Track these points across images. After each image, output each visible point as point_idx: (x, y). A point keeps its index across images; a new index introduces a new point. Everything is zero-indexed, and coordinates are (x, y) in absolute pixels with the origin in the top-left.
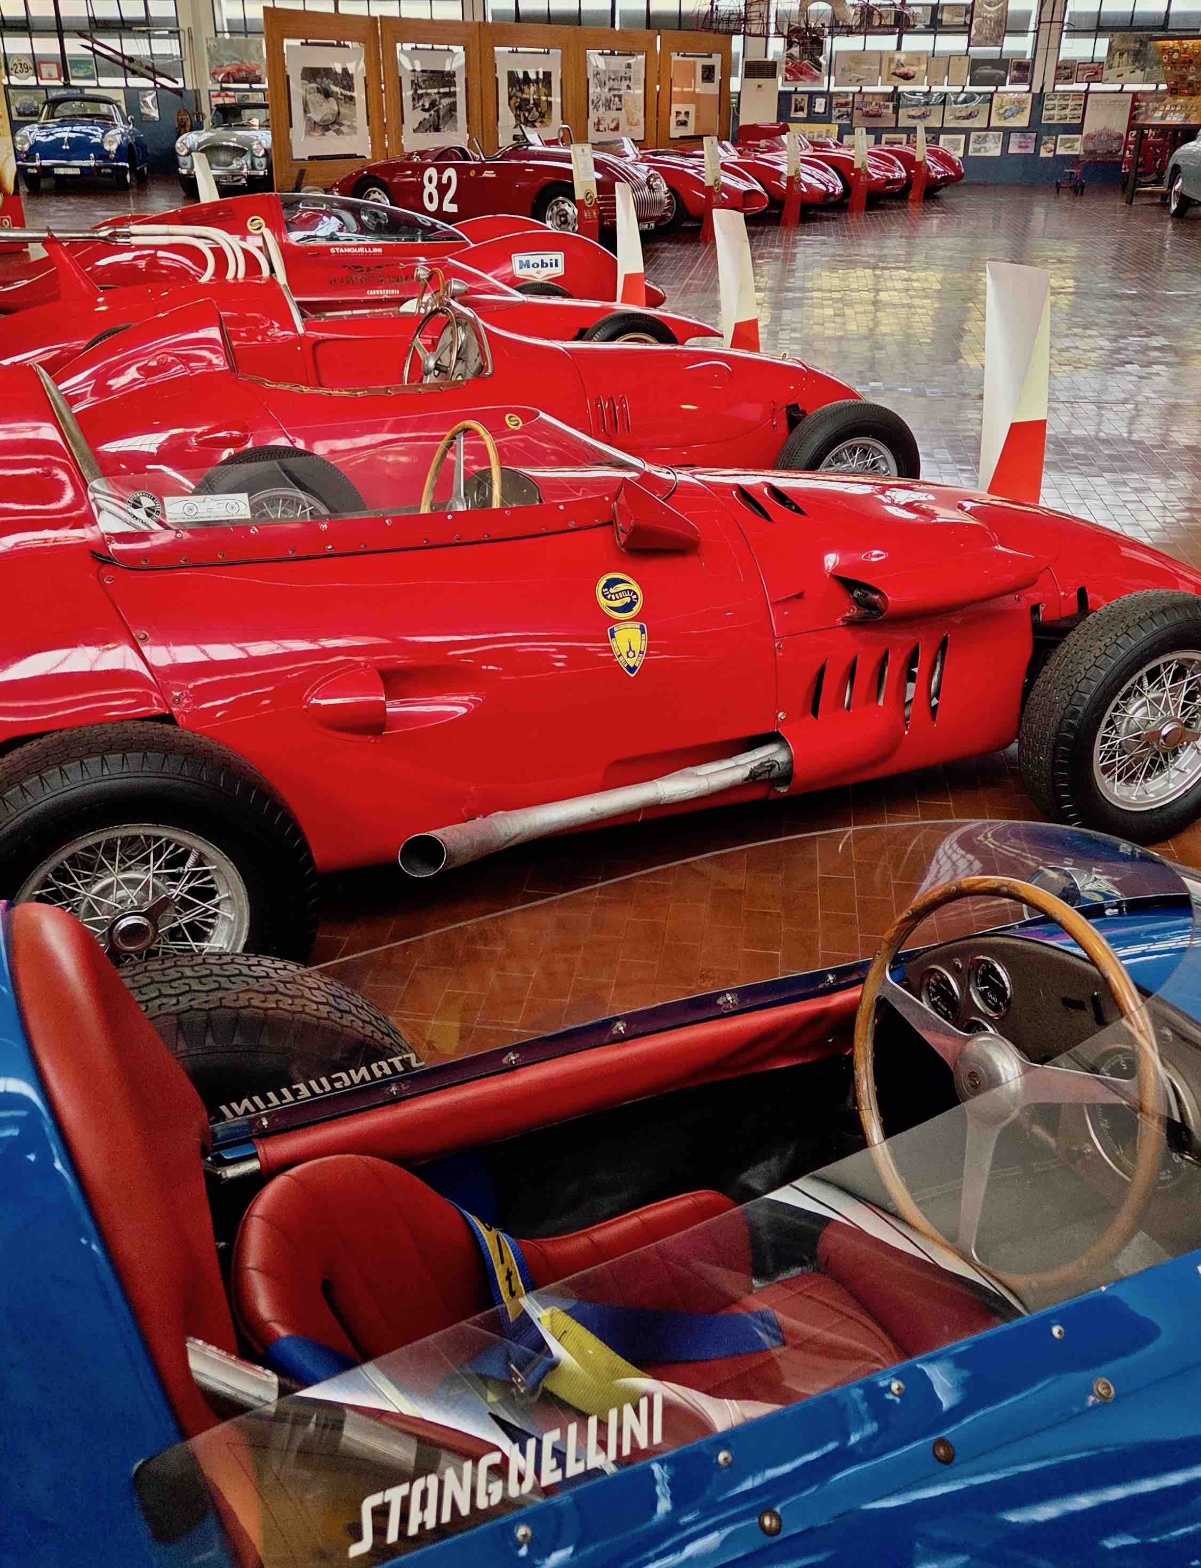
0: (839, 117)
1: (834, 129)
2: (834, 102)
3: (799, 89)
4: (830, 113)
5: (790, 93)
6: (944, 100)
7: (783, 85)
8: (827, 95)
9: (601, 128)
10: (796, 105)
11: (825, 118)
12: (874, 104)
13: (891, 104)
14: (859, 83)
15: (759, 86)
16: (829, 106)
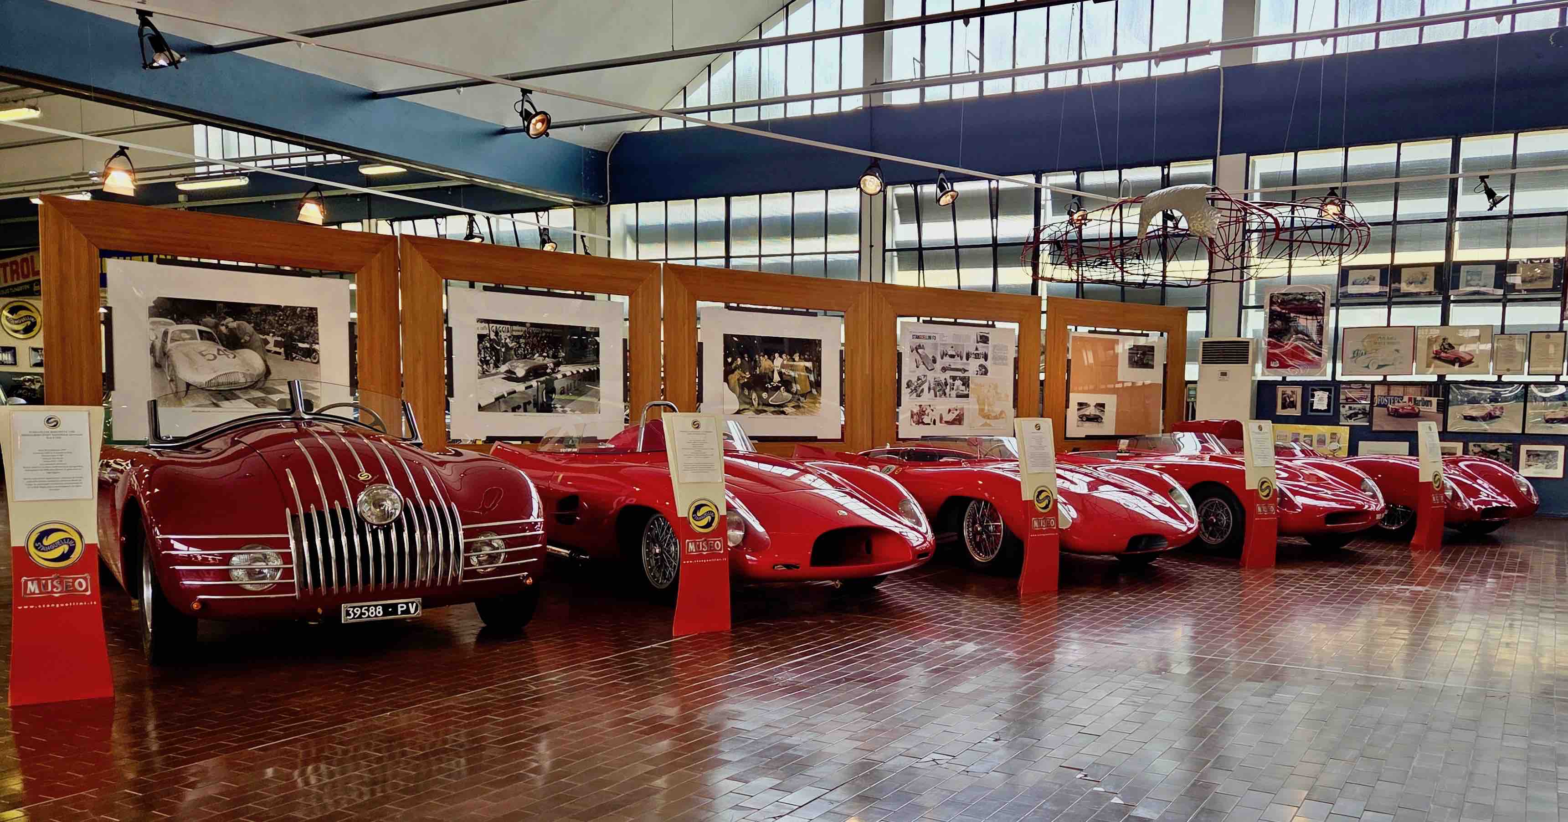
0: (1350, 417)
1: (1344, 433)
2: (1342, 397)
3: (1288, 379)
4: (1337, 412)
5: (1275, 383)
6: (1525, 393)
7: (1263, 374)
8: (1333, 387)
9: (926, 419)
10: (1284, 399)
11: (1330, 418)
12: (1406, 399)
13: (1434, 400)
14: (1384, 370)
15: (1224, 374)
16: (1334, 403)
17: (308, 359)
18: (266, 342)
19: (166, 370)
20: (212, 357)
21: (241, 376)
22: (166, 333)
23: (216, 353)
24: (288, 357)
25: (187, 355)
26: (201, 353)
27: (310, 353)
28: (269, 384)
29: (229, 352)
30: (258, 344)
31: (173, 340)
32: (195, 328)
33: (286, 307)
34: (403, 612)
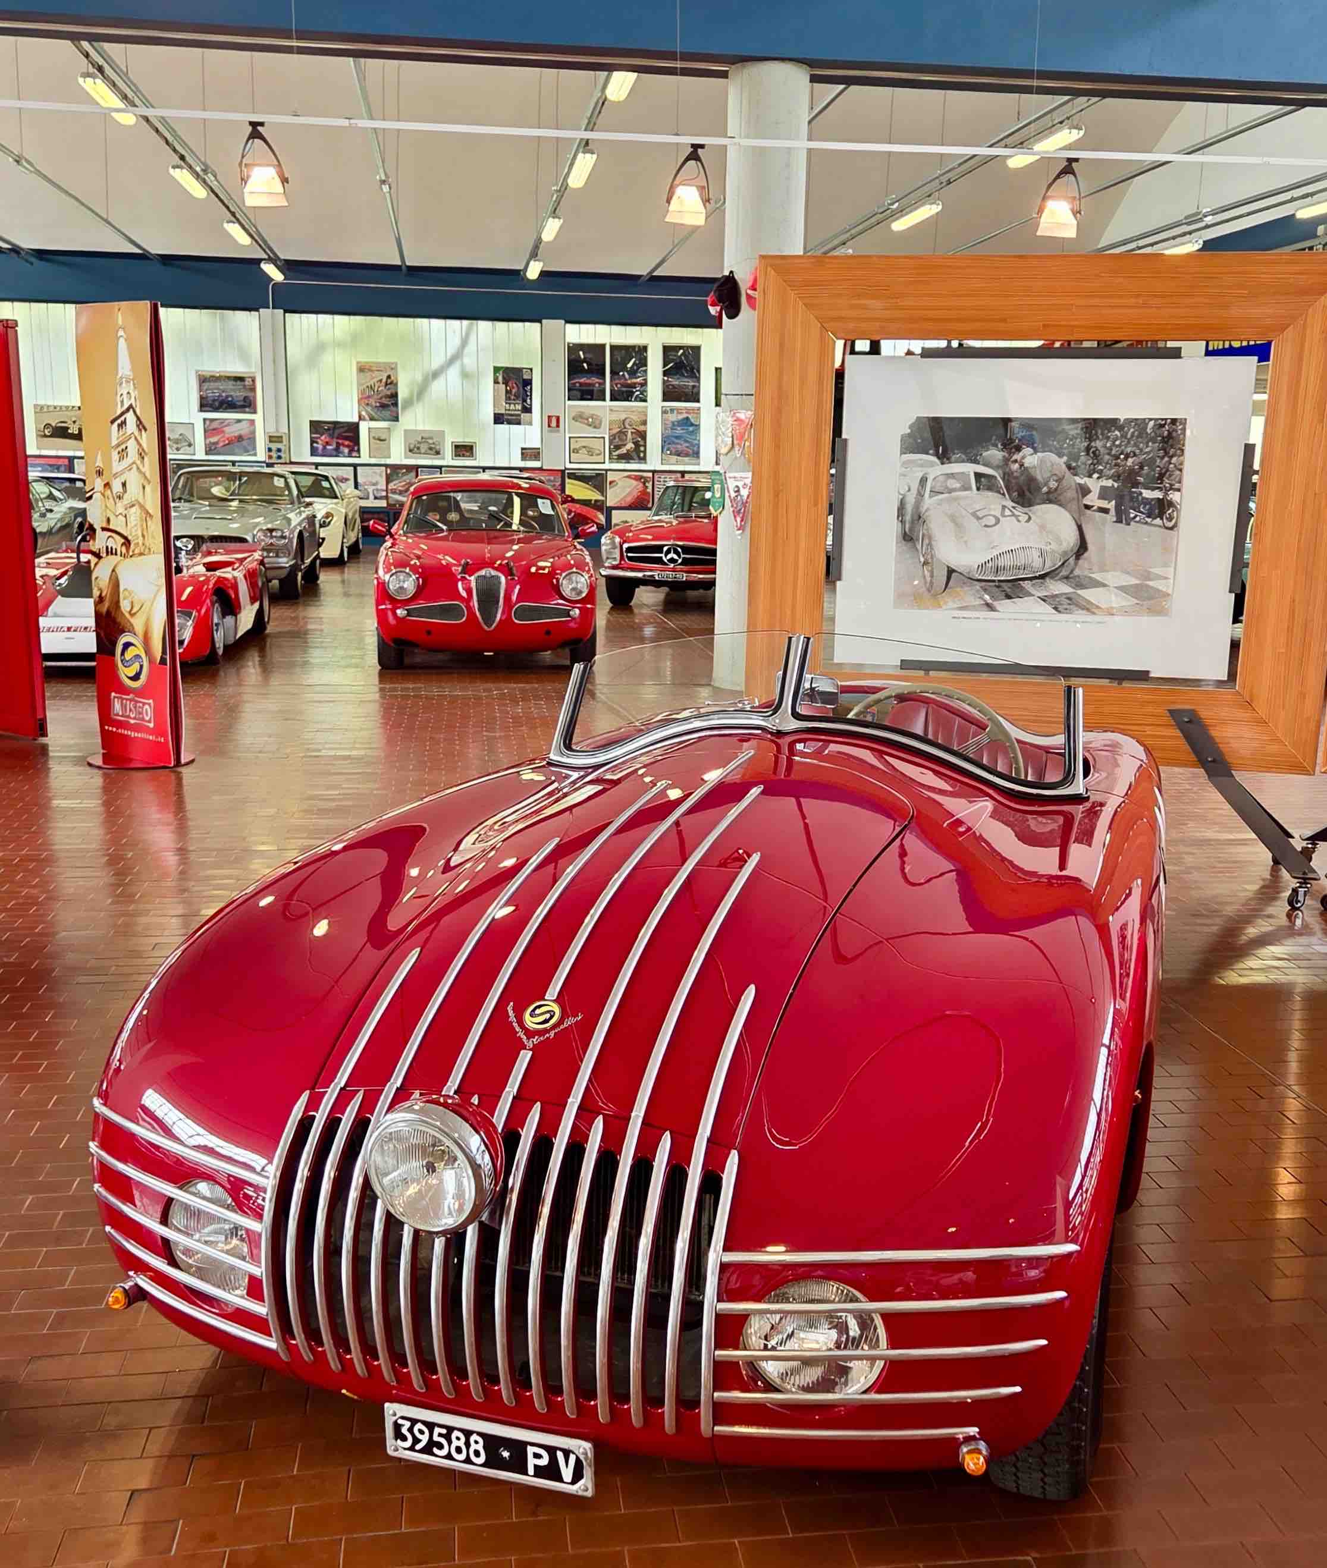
17: (1158, 521)
18: (1085, 491)
19: (919, 547)
20: (992, 521)
21: (1036, 554)
22: (923, 481)
23: (998, 515)
24: (1121, 517)
25: (953, 519)
26: (974, 515)
27: (1162, 509)
28: (1083, 569)
29: (1019, 511)
30: (1071, 494)
31: (934, 492)
32: (970, 469)
33: (1129, 421)
34: (539, 1472)
